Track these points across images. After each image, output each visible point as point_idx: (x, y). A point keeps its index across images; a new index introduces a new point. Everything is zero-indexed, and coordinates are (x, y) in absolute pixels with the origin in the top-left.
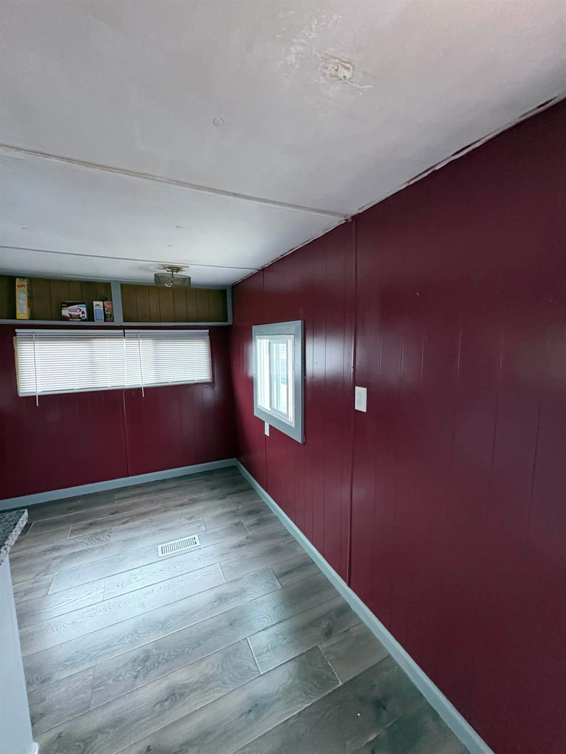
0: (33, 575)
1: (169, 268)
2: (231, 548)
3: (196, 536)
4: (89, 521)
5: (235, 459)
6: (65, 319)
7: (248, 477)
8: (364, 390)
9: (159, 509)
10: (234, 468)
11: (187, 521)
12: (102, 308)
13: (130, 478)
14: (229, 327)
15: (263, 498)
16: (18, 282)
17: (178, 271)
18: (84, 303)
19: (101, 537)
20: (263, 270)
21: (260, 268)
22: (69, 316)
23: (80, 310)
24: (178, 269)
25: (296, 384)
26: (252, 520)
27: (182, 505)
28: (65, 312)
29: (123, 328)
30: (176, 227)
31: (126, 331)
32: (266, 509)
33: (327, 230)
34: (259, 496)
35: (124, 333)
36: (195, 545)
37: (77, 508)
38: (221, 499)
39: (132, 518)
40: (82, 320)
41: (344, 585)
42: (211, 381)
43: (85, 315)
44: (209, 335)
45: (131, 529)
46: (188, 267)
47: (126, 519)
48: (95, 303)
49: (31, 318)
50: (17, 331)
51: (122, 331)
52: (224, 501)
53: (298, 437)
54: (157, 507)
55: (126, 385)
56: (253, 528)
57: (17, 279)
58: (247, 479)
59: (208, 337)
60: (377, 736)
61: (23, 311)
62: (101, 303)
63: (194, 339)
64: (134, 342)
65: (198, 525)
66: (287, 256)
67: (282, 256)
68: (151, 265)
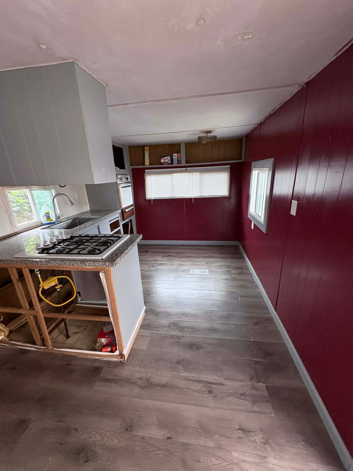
0: (148, 266)
1: (205, 132)
2: (221, 279)
3: (208, 270)
4: (168, 254)
5: (239, 242)
6: (162, 164)
7: (243, 252)
8: (296, 202)
9: (195, 256)
10: (237, 246)
11: (205, 264)
12: (177, 157)
13: (185, 241)
14: (242, 163)
15: (247, 263)
16: (146, 148)
17: (210, 133)
18: (169, 155)
19: (171, 261)
20: (261, 124)
21: (259, 123)
22: (163, 162)
23: (168, 159)
24: (210, 132)
25: (267, 198)
26: (238, 271)
27: (205, 257)
28: (162, 161)
29: (186, 167)
30: (201, 114)
31: (187, 168)
32: (247, 268)
33: (293, 93)
34: (245, 262)
35: (186, 169)
36: (206, 274)
37: (165, 249)
38: (225, 259)
39: (184, 257)
40: (168, 164)
41: (273, 309)
42: (229, 196)
43: (170, 161)
44: (230, 169)
45: (182, 261)
46: (215, 130)
47: (181, 257)
48: (174, 155)
49: (150, 165)
50: (146, 170)
51: (185, 169)
52: (226, 260)
53: (264, 230)
54: (195, 255)
55: (186, 196)
56: (236, 274)
57: (145, 147)
58: (242, 253)
59: (229, 170)
60: (261, 361)
61: (147, 162)
62: (176, 155)
63: (221, 171)
64: (190, 174)
65: (210, 266)
66: (272, 114)
67: (269, 114)
68: (197, 132)
